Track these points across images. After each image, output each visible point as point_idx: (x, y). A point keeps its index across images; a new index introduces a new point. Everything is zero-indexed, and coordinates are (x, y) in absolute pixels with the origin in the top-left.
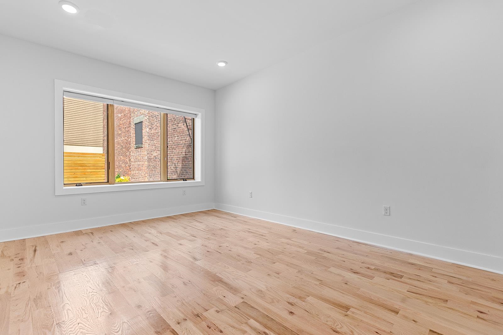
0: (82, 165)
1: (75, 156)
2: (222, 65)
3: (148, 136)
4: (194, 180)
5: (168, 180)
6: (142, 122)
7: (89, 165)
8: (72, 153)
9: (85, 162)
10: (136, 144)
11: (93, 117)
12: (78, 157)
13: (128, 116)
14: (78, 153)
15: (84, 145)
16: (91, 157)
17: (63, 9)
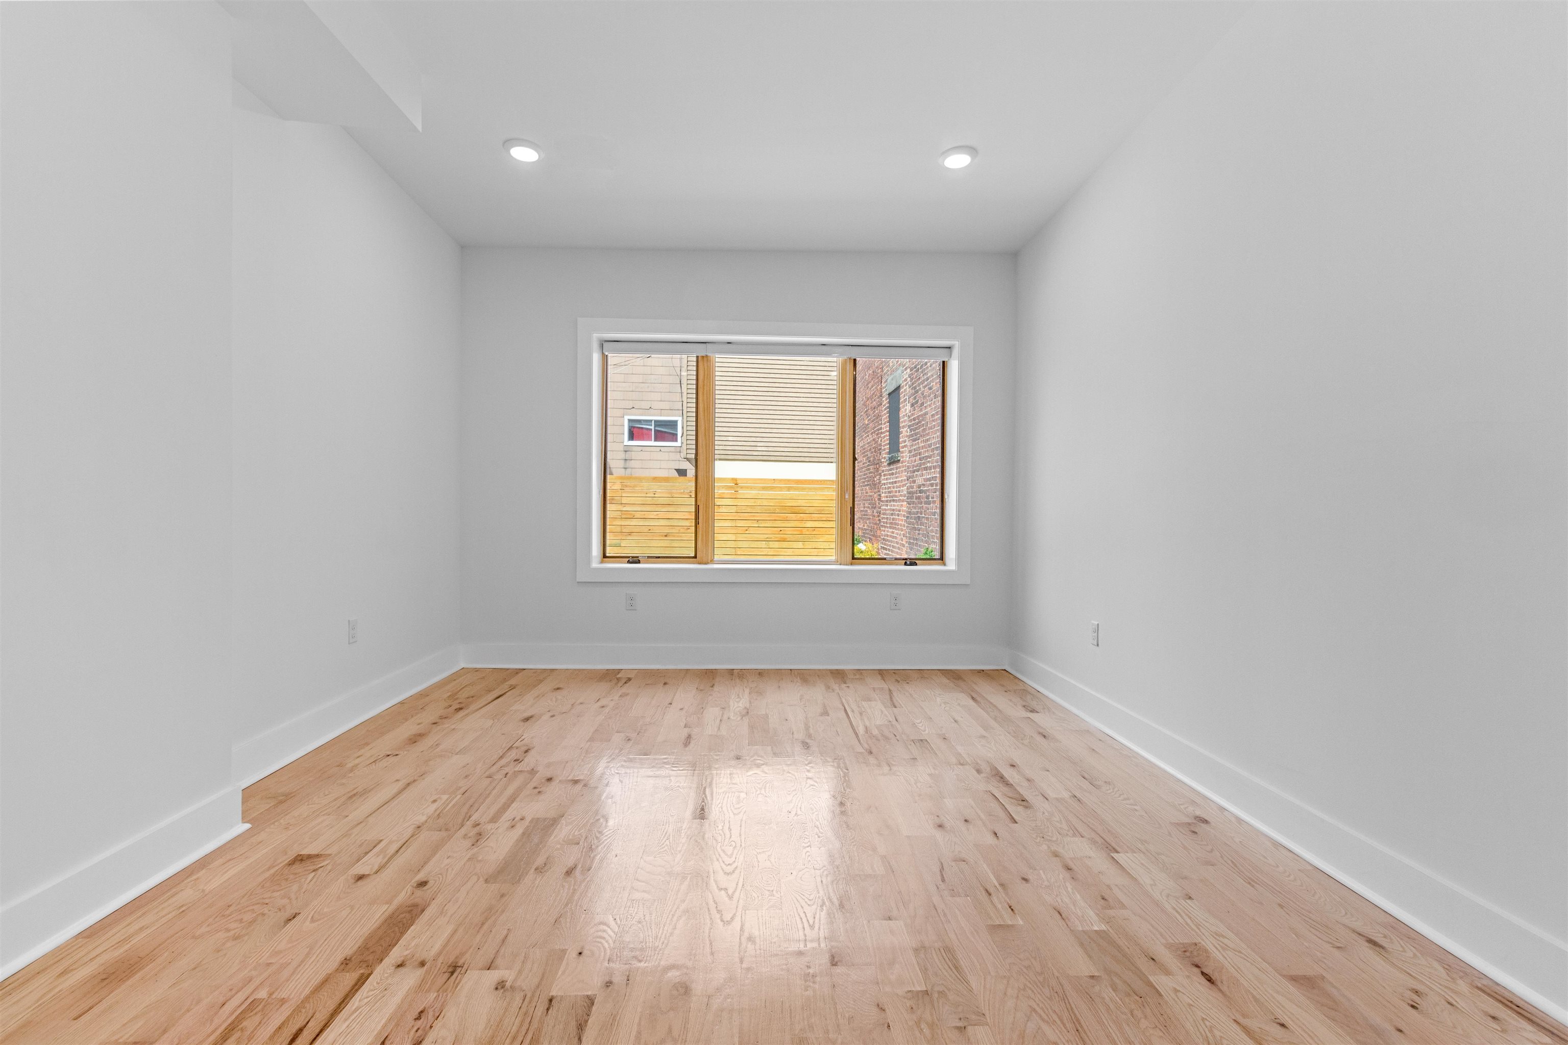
0: (795, 511)
1: (781, 489)
2: (958, 161)
3: (909, 426)
4: (944, 564)
5: (853, 558)
6: (900, 386)
7: (811, 510)
8: (777, 480)
9: (800, 503)
10: (889, 453)
11: (824, 387)
12: (789, 489)
13: (879, 378)
14: (789, 481)
15: (802, 459)
16: (815, 489)
17: (516, 159)
